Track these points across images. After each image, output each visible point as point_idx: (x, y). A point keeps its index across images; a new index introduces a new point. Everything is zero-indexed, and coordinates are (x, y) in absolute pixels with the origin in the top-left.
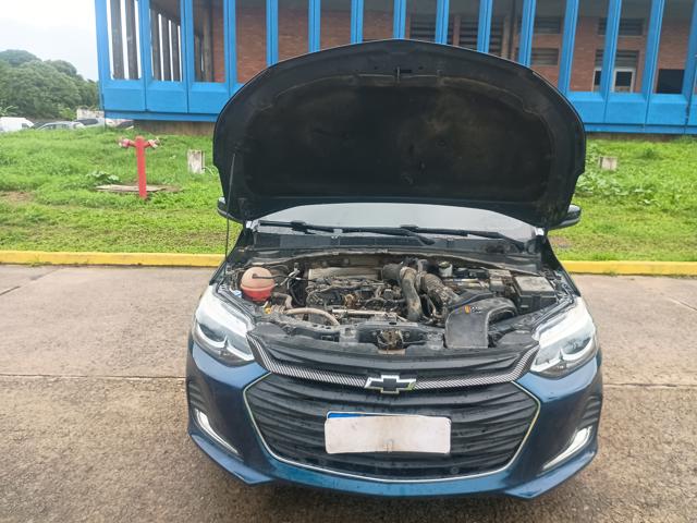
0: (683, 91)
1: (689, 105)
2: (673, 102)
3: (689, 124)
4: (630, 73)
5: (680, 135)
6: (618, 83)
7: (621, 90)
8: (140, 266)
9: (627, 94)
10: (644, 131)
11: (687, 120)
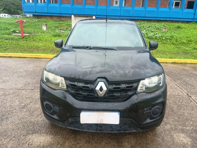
0: (194, 8)
1: (195, 12)
2: (190, 11)
3: (195, 18)
4: (179, 2)
5: (192, 21)
6: (175, 5)
7: (176, 7)
8: (11, 57)
9: (178, 9)
10: (181, 20)
11: (194, 17)
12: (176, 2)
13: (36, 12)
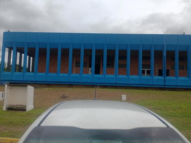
0: (163, 75)
1: (165, 79)
2: (160, 78)
4: (150, 70)
6: (147, 73)
11: (165, 83)
12: (147, 70)
13: (12, 80)
